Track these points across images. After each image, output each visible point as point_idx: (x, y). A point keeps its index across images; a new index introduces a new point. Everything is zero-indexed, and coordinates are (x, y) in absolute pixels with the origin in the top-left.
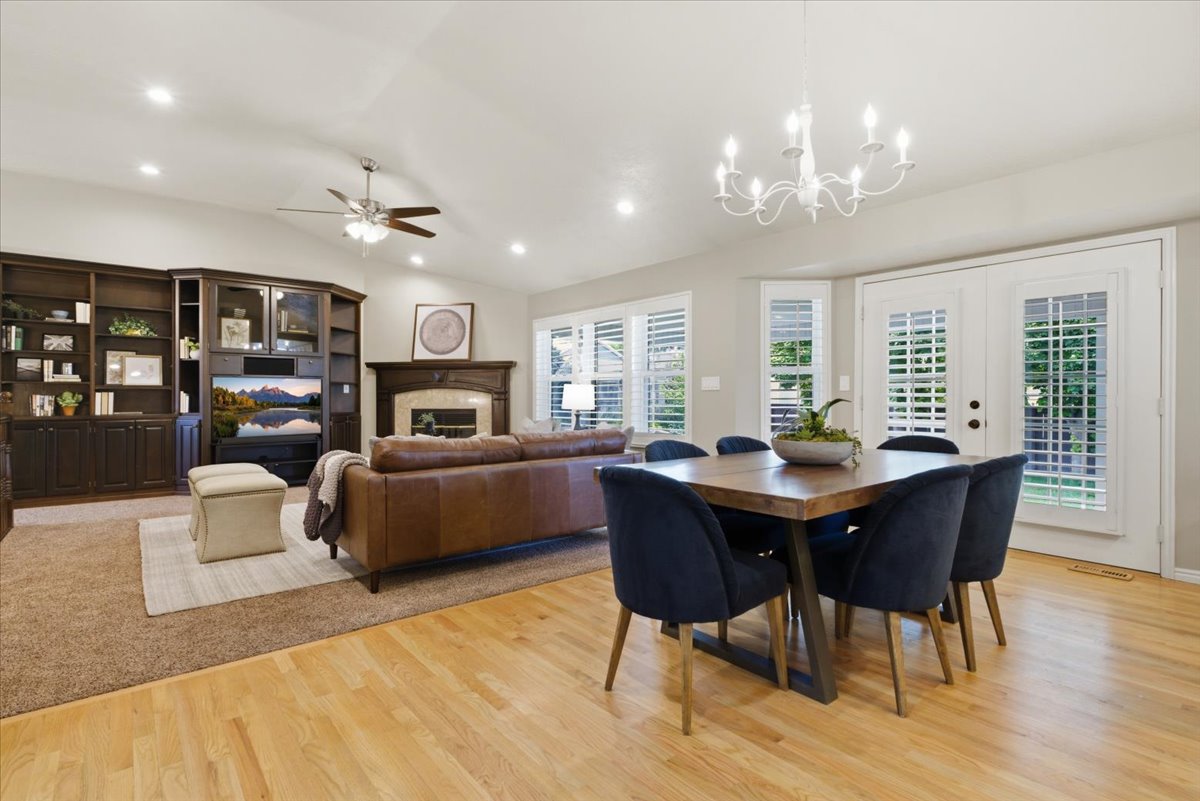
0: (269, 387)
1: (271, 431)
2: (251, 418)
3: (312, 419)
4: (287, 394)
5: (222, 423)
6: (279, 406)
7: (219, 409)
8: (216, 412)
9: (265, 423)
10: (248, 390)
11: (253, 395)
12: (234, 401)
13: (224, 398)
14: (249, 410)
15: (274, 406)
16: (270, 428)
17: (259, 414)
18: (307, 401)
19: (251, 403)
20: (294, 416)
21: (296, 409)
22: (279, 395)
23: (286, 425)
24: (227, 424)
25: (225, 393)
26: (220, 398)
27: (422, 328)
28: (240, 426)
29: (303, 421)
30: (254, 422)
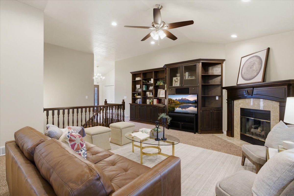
0: (183, 98)
1: (184, 110)
2: (179, 106)
3: (195, 107)
4: (188, 100)
5: (171, 107)
6: (186, 103)
7: (170, 104)
8: (169, 105)
9: (182, 108)
10: (178, 99)
11: (179, 100)
12: (174, 102)
13: (171, 101)
14: (178, 104)
15: (185, 103)
16: (184, 109)
17: (180, 105)
18: (194, 102)
19: (178, 102)
20: (190, 106)
21: (191, 104)
22: (186, 100)
23: (188, 108)
24: (172, 108)
25: (172, 100)
26: (170, 101)
27: (242, 68)
28: (176, 108)
29: (193, 107)
30: (179, 107)
